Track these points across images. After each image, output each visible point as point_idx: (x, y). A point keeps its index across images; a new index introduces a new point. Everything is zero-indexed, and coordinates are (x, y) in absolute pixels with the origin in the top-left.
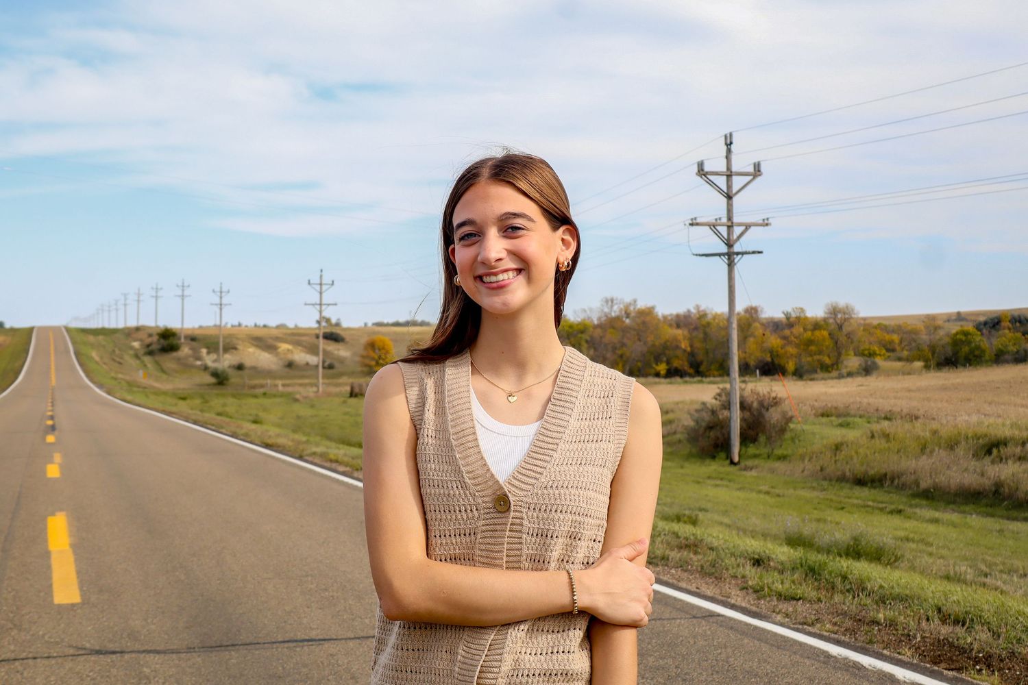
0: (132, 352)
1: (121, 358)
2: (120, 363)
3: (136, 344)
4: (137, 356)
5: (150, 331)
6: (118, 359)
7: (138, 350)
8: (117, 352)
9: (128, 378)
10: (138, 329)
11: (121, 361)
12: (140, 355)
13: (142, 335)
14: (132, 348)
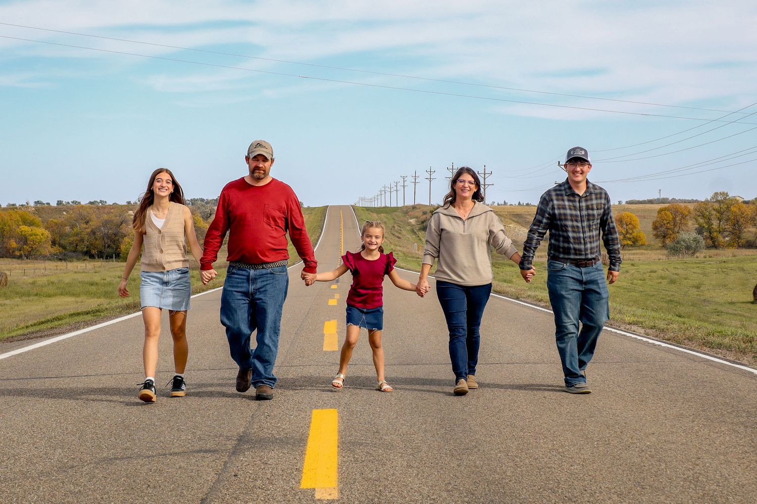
0: (408, 228)
1: (400, 233)
2: (399, 238)
3: (413, 221)
4: (413, 232)
5: (425, 209)
6: (397, 234)
7: (413, 225)
8: (396, 228)
9: (405, 250)
10: (414, 207)
11: (400, 236)
12: (415, 231)
13: (418, 213)
14: (409, 224)
